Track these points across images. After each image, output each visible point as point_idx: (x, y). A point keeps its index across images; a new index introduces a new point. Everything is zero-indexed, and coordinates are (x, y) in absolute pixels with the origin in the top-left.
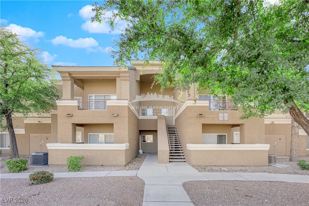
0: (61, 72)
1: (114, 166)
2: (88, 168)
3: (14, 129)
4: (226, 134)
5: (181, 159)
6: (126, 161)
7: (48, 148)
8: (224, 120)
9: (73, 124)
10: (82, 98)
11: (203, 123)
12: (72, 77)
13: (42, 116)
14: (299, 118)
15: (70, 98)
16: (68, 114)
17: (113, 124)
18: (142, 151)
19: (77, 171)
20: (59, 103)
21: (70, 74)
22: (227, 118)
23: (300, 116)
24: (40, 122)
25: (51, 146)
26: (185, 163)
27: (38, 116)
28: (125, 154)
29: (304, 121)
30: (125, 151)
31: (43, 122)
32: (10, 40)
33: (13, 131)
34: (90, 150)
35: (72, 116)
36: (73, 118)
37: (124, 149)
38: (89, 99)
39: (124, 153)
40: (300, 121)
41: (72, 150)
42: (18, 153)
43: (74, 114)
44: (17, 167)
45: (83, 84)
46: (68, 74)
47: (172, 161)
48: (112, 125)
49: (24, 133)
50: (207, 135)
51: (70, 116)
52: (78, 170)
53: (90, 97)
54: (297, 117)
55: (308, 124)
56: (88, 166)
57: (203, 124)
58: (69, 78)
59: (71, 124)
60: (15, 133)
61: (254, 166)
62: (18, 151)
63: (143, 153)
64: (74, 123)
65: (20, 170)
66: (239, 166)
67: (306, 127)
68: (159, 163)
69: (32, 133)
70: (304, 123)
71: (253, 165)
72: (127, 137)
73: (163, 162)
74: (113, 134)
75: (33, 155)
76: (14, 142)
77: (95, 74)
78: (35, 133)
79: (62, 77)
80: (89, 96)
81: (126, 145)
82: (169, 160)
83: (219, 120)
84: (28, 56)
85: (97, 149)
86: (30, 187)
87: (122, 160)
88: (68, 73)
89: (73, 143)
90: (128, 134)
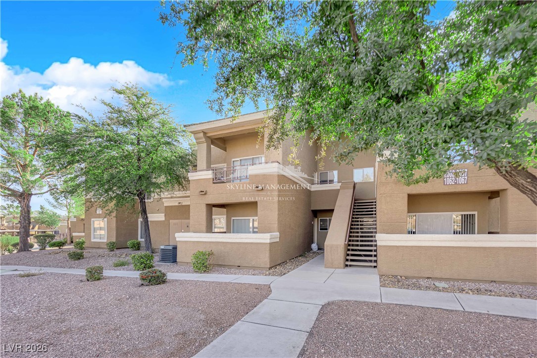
0: (194, 133)
1: (254, 268)
2: (220, 269)
3: (148, 215)
4: (476, 213)
5: (371, 261)
6: (271, 261)
7: (177, 240)
8: (456, 183)
9: (207, 205)
10: (227, 166)
11: (409, 192)
12: (208, 137)
13: (175, 196)
14: (511, 176)
15: (205, 168)
16: (202, 191)
17: (257, 202)
18: (317, 247)
19: (203, 272)
20: (192, 176)
21: (205, 133)
22: (465, 179)
23: (512, 172)
24: (180, 203)
25: (181, 237)
26: (375, 269)
27: (169, 196)
28: (270, 250)
29: (523, 181)
30: (269, 245)
31: (184, 204)
32: (143, 100)
33: (147, 217)
34: (223, 243)
35: (205, 194)
36: (207, 196)
37: (268, 241)
38: (232, 165)
39: (268, 249)
40: (516, 184)
41: (203, 242)
42: (151, 246)
43: (208, 191)
44: (142, 263)
45: (225, 145)
46: (202, 135)
47: (350, 266)
48: (254, 204)
49: (163, 219)
50: (430, 215)
51: (204, 193)
52: (205, 271)
53: (235, 163)
54: (507, 175)
55: (535, 188)
56: (220, 266)
57: (408, 195)
58: (204, 140)
59: (205, 205)
60: (149, 220)
61: (522, 284)
62: (151, 244)
63: (319, 249)
64: (208, 203)
65: (144, 268)
66: (485, 281)
67: (533, 197)
68: (326, 267)
69: (172, 219)
70: (527, 188)
71: (521, 281)
72: (277, 223)
73: (332, 266)
74: (257, 218)
75: (162, 249)
76: (147, 231)
77: (235, 128)
78: (175, 219)
79: (196, 139)
80: (233, 161)
81: (271, 235)
82: (344, 263)
83: (444, 184)
84: (161, 117)
85: (232, 241)
86: (141, 288)
88: (203, 132)
89: (207, 232)
90: (279, 218)
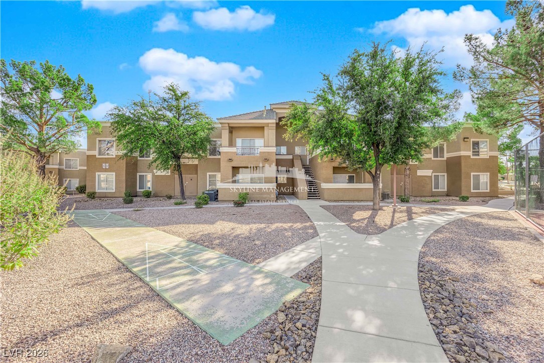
4: (354, 175)
15: (227, 144)
16: (230, 159)
20: (222, 150)
25: (221, 186)
26: (320, 199)
46: (227, 125)
47: (309, 198)
58: (227, 128)
64: (234, 166)
73: (302, 199)
80: (237, 140)
82: (307, 197)
87: (274, 196)
